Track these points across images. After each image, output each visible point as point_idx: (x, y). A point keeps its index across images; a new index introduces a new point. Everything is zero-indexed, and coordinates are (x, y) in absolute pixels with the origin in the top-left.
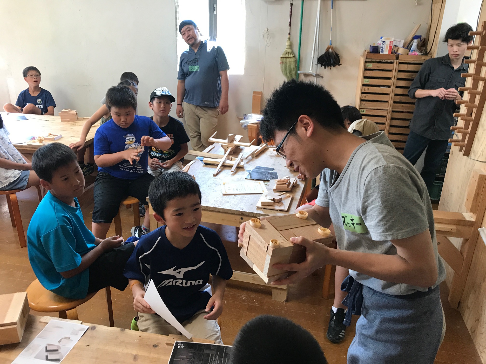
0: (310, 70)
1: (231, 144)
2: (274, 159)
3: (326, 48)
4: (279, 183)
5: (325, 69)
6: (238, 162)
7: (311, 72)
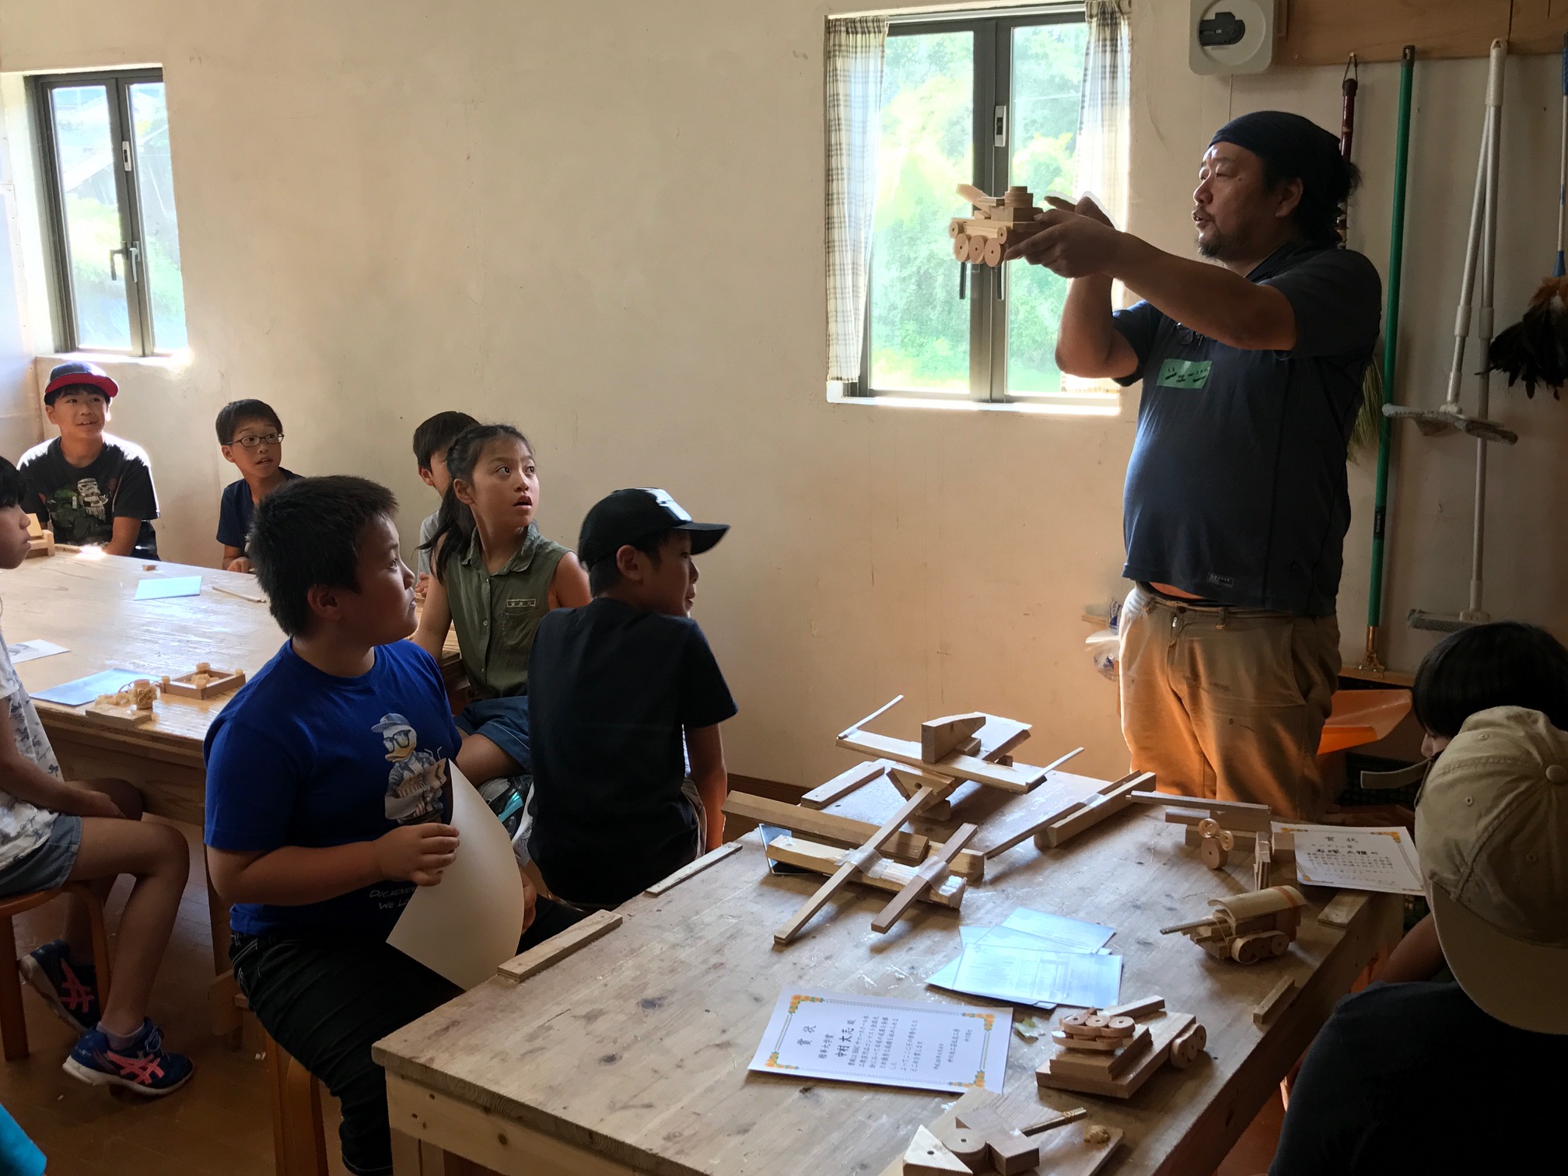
0: (1445, 402)
1: (941, 768)
2: (1153, 868)
3: (1534, 291)
4: (1075, 1043)
5: (1531, 394)
6: (928, 876)
7: (1453, 409)
